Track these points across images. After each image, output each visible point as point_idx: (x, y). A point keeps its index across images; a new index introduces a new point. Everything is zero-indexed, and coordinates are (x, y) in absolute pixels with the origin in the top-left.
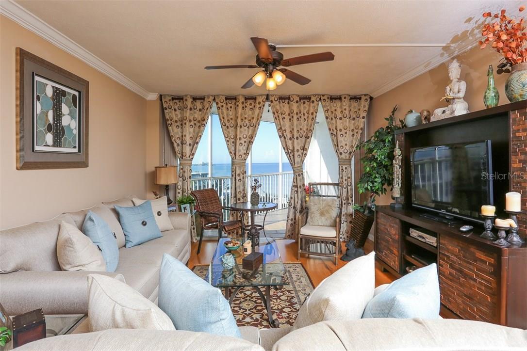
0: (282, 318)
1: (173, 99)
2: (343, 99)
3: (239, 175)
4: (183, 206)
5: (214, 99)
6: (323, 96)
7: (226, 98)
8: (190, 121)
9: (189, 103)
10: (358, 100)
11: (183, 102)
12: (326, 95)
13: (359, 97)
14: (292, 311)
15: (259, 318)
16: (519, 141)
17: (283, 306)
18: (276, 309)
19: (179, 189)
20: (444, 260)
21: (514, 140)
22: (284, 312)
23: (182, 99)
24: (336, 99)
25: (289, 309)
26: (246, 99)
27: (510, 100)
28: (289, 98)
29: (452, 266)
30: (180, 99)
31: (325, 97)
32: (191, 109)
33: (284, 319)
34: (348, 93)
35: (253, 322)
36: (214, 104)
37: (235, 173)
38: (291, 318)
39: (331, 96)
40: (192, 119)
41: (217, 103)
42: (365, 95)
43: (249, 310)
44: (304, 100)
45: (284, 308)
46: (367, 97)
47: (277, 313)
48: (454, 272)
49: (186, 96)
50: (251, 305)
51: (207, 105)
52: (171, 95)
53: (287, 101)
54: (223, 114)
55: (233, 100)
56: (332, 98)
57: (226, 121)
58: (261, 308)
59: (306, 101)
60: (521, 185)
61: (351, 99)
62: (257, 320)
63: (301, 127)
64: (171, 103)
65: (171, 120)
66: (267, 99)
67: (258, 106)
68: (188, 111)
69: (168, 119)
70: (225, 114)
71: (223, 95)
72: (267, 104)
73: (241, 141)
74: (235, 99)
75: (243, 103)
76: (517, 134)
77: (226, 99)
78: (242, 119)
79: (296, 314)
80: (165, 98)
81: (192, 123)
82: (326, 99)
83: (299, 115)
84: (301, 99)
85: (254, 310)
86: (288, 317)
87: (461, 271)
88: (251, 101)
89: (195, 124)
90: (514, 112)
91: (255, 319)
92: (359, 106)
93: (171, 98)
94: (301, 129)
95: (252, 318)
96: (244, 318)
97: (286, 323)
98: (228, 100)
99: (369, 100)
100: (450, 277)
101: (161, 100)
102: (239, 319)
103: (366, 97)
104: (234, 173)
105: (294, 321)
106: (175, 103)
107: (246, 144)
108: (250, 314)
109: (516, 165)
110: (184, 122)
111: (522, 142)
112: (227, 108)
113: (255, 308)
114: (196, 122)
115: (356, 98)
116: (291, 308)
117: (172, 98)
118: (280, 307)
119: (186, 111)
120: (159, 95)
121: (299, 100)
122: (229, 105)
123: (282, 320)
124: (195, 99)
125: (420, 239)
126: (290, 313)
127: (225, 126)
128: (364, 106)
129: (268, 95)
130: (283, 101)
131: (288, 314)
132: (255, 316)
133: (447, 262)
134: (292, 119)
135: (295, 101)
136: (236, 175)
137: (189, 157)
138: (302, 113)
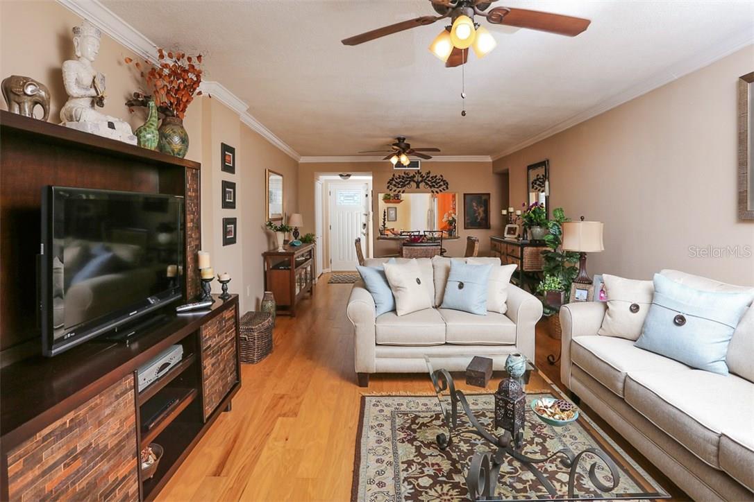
0: (433, 465)
14: (417, 479)
17: (432, 492)
18: (446, 483)
22: (429, 476)
25: (422, 484)
33: (430, 463)
38: (419, 463)
45: (431, 487)
47: (443, 476)
79: (410, 471)
86: (424, 466)
97: (427, 456)
105: (415, 459)
116: (418, 485)
118: (438, 488)
123: (433, 462)
126: (420, 473)
131: (423, 472)
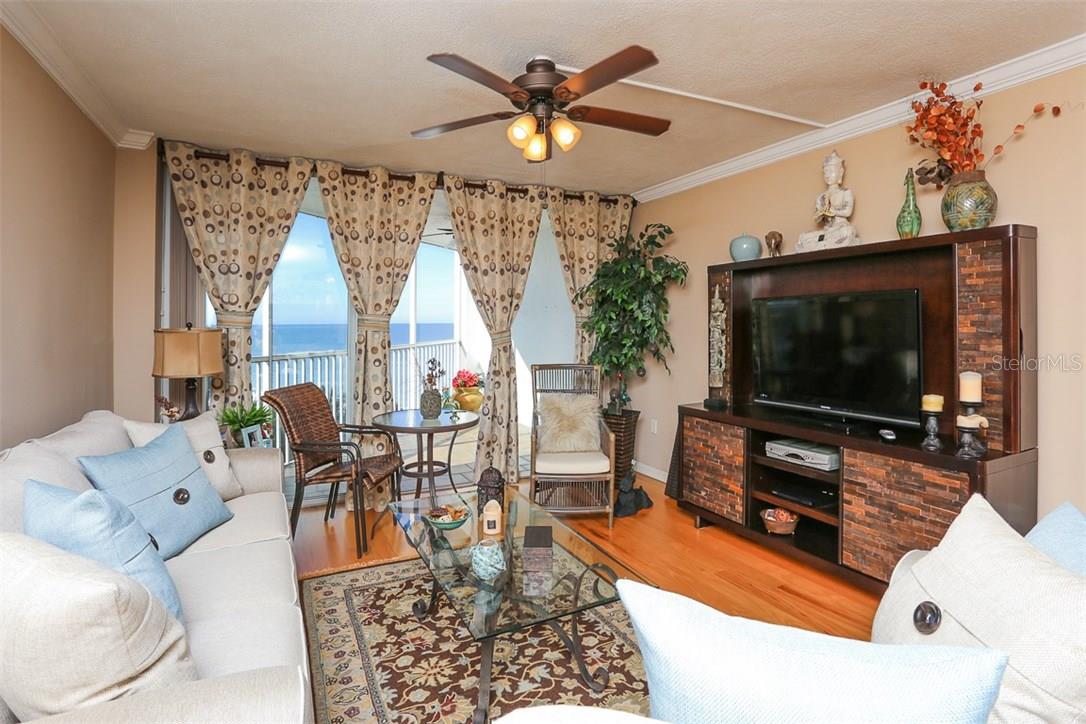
1: (198, 155)
2: (587, 198)
3: (374, 350)
4: (245, 432)
5: (314, 170)
6: (552, 189)
7: (343, 169)
8: (249, 216)
9: (245, 170)
10: (612, 205)
11: (230, 166)
12: (558, 187)
13: (613, 198)
14: (601, 641)
15: (548, 676)
16: (973, 291)
19: (234, 395)
20: (853, 492)
21: (963, 290)
23: (227, 158)
24: (572, 197)
25: (592, 638)
26: (392, 177)
27: (950, 227)
28: (484, 187)
29: (871, 501)
30: (220, 157)
31: (555, 193)
32: (251, 187)
34: (597, 188)
35: (541, 690)
36: (314, 182)
37: (366, 346)
39: (565, 191)
40: (254, 213)
41: (322, 180)
42: (625, 196)
43: (512, 663)
44: (514, 194)
46: (628, 201)
48: (874, 510)
49: (239, 151)
50: (507, 649)
51: (294, 182)
52: (194, 145)
53: (479, 192)
54: (336, 207)
55: (359, 178)
56: (567, 197)
57: (342, 225)
58: (534, 651)
59: (516, 195)
60: (974, 361)
61: (601, 200)
62: (545, 682)
63: (508, 249)
64: (193, 165)
65: (192, 210)
66: (440, 183)
67: (417, 196)
68: (244, 190)
69: (182, 205)
70: (340, 207)
71: (336, 162)
72: (439, 193)
73: (380, 273)
74: (366, 174)
75: (384, 186)
76: (968, 282)
77: (345, 172)
78: (382, 223)
80: (174, 148)
81: (253, 222)
82: (558, 196)
83: (506, 223)
84: (508, 190)
85: (522, 660)
87: (891, 507)
88: (404, 184)
89: (262, 225)
90: (961, 246)
91: (539, 680)
92: (612, 215)
93: (192, 152)
94: (508, 253)
95: (533, 681)
96: (514, 686)
98: (346, 176)
99: (631, 206)
100: (868, 520)
101: (161, 152)
102: (504, 691)
103: (626, 201)
104: (362, 347)
106: (205, 165)
107: (390, 280)
108: (520, 672)
109: (965, 330)
110: (233, 216)
111: (976, 294)
112: (346, 194)
113: (521, 651)
114: (263, 220)
115: (607, 201)
116: (595, 636)
117: (196, 152)
119: (238, 191)
120: (155, 139)
121: (505, 193)
122: (349, 188)
124: (261, 163)
125: (790, 460)
127: (341, 234)
128: (623, 218)
129: (441, 175)
130: (472, 190)
132: (533, 673)
133: (860, 495)
134: (490, 231)
135: (497, 192)
136: (366, 351)
137: (247, 304)
138: (509, 220)
